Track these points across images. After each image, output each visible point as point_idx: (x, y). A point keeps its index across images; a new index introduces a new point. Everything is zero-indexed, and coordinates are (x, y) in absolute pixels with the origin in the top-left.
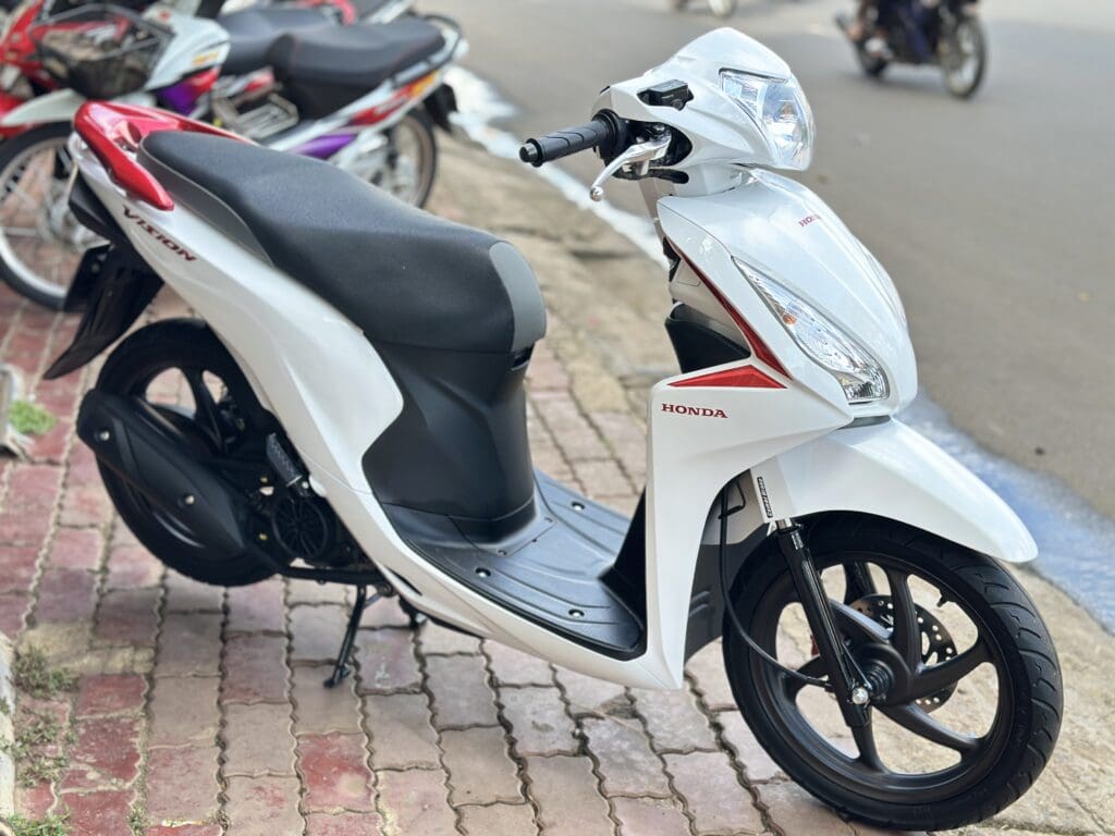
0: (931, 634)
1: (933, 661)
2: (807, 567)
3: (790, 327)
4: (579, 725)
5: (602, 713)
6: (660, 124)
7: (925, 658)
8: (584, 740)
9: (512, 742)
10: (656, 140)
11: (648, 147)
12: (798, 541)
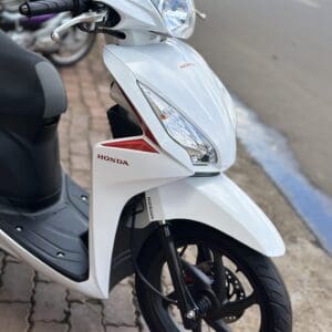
0: (234, 285)
1: (233, 299)
2: (172, 245)
3: (164, 121)
4: (69, 306)
5: (83, 301)
6: (101, 3)
7: (230, 297)
8: (68, 314)
9: (32, 312)
10: (98, 12)
11: (95, 14)
12: (167, 232)
